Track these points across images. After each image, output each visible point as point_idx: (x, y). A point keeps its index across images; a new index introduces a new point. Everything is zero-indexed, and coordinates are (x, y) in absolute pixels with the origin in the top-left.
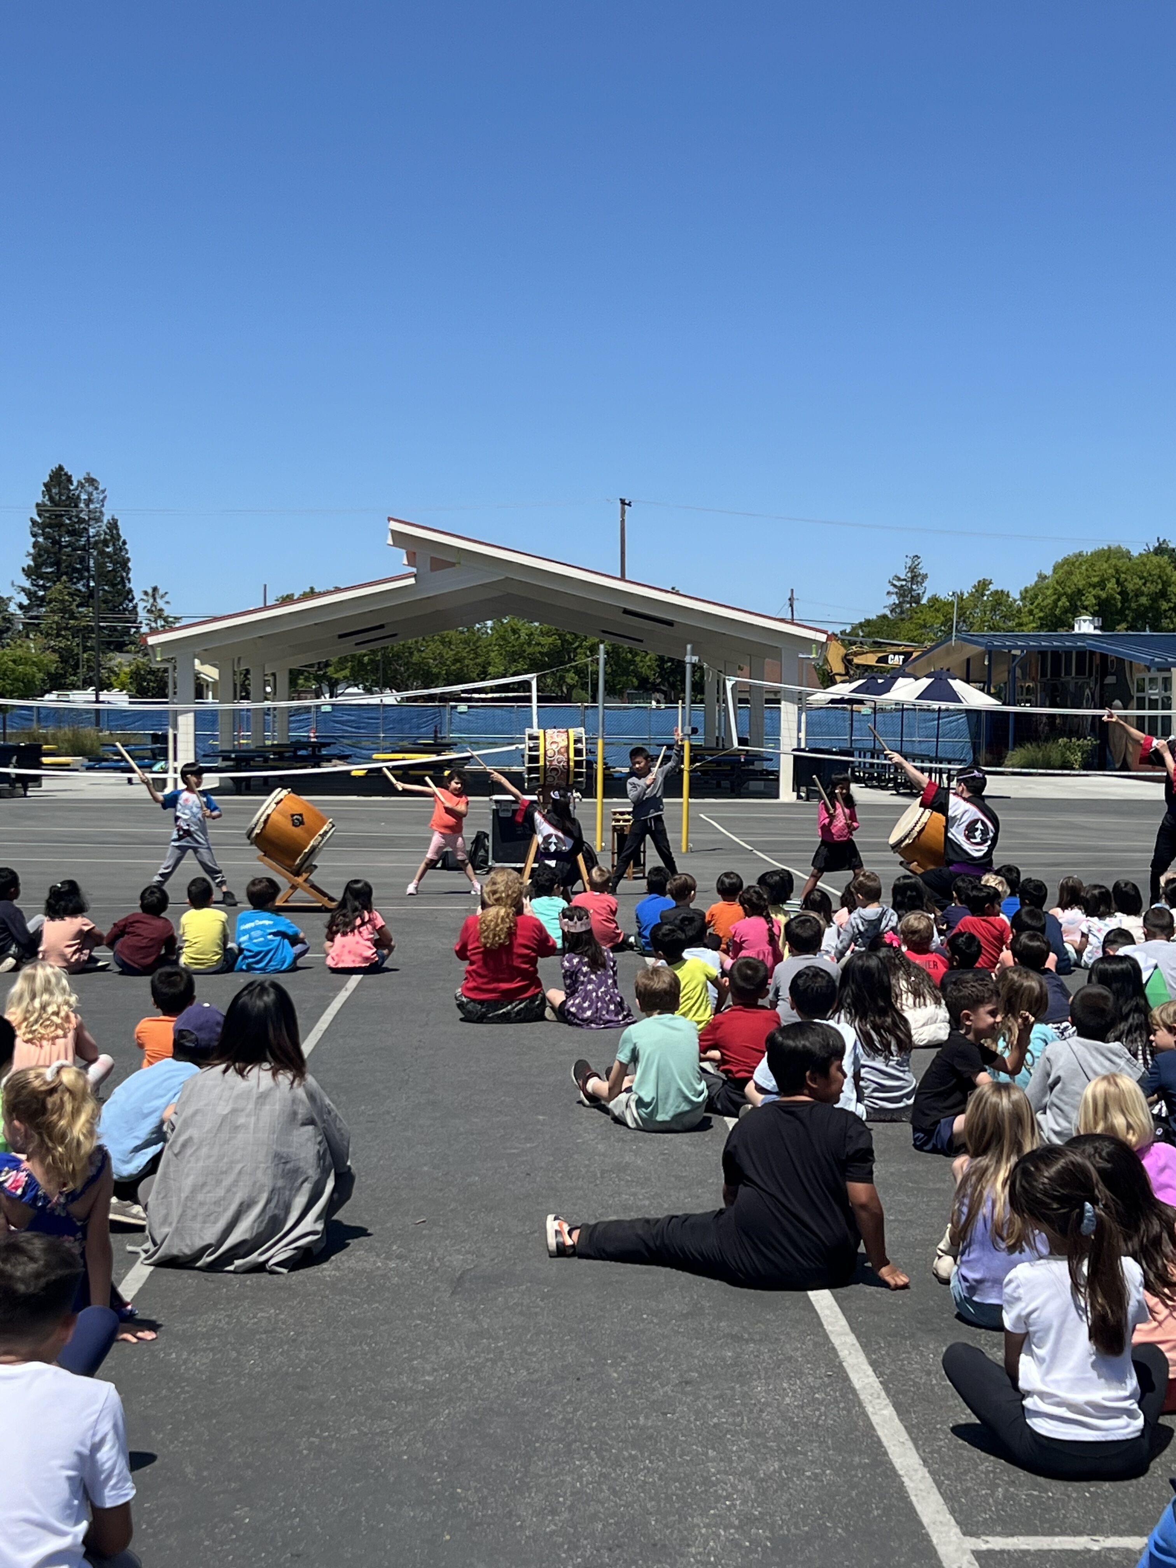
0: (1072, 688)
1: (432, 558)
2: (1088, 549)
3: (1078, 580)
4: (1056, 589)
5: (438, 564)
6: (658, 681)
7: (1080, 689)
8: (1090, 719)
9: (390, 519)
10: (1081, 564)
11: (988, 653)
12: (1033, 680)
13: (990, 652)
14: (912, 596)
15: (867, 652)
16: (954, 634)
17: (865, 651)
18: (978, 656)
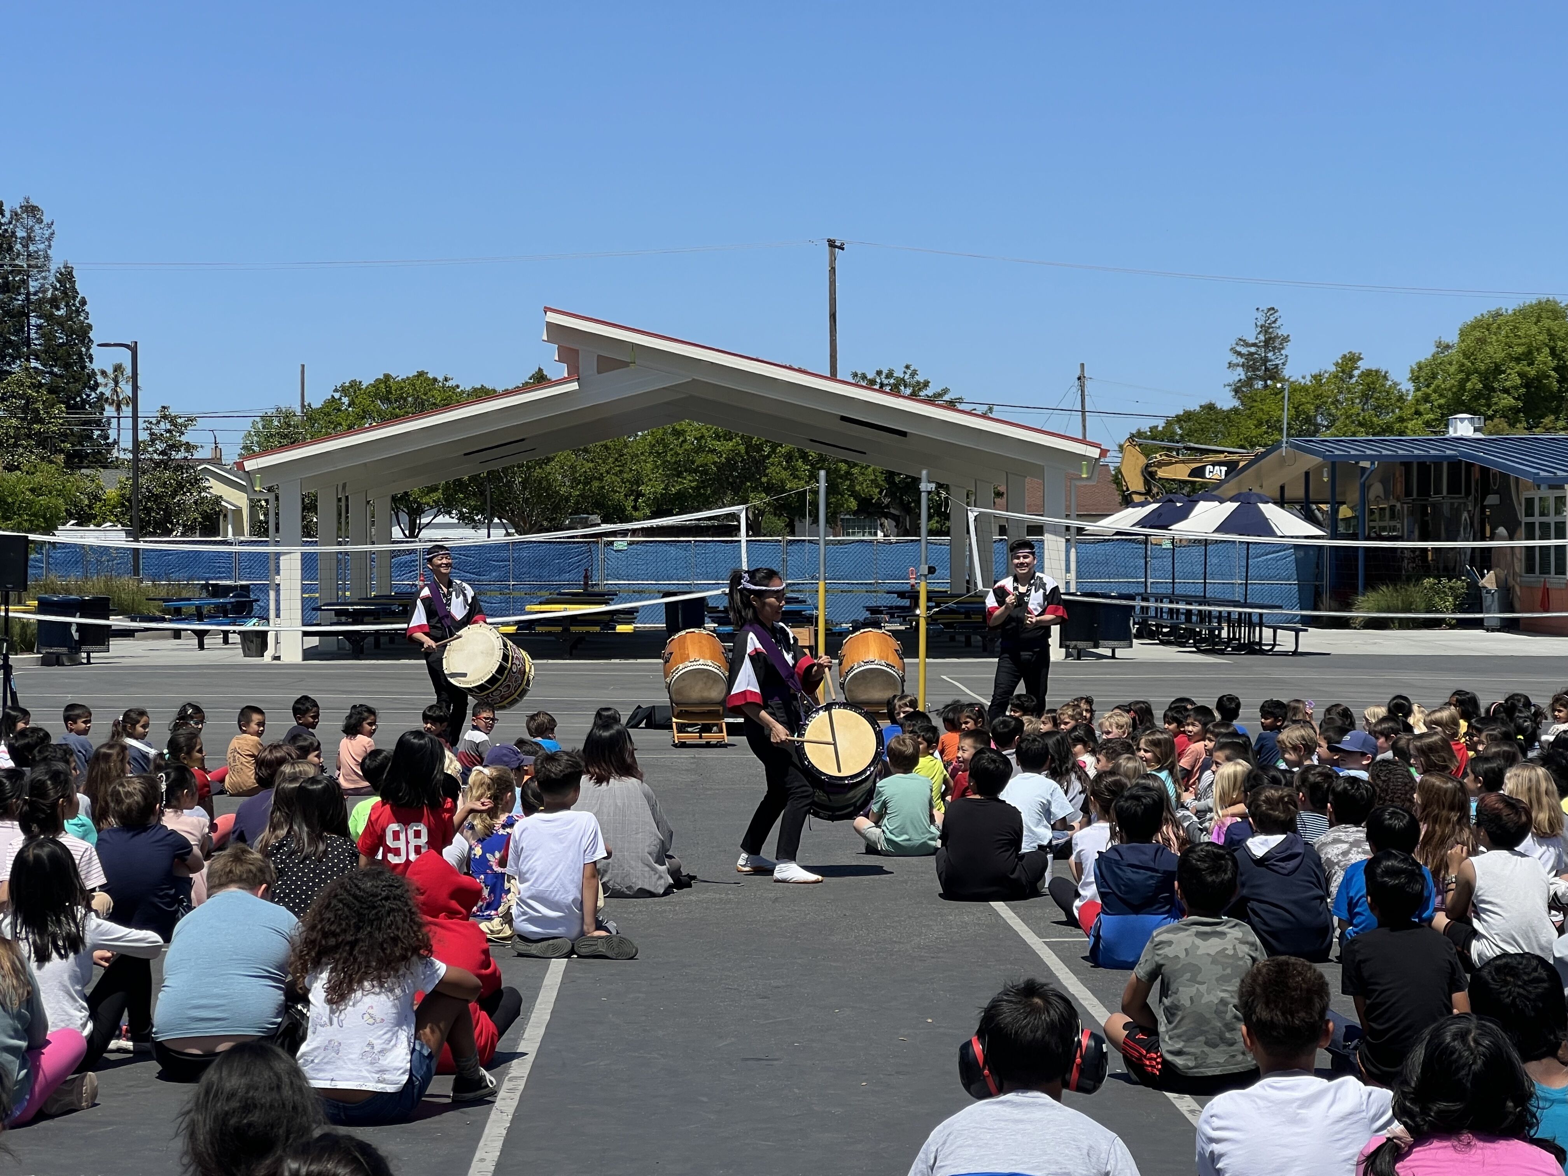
0: (1446, 510)
1: (599, 356)
2: (1510, 305)
3: (1495, 351)
4: (1463, 365)
5: (606, 364)
6: (886, 501)
7: (1456, 513)
8: (1469, 552)
9: (546, 310)
10: (1499, 328)
11: (1330, 465)
12: (1398, 500)
13: (1333, 464)
14: (1266, 369)
15: (1176, 462)
16: (1285, 439)
17: (1174, 460)
18: (1319, 469)
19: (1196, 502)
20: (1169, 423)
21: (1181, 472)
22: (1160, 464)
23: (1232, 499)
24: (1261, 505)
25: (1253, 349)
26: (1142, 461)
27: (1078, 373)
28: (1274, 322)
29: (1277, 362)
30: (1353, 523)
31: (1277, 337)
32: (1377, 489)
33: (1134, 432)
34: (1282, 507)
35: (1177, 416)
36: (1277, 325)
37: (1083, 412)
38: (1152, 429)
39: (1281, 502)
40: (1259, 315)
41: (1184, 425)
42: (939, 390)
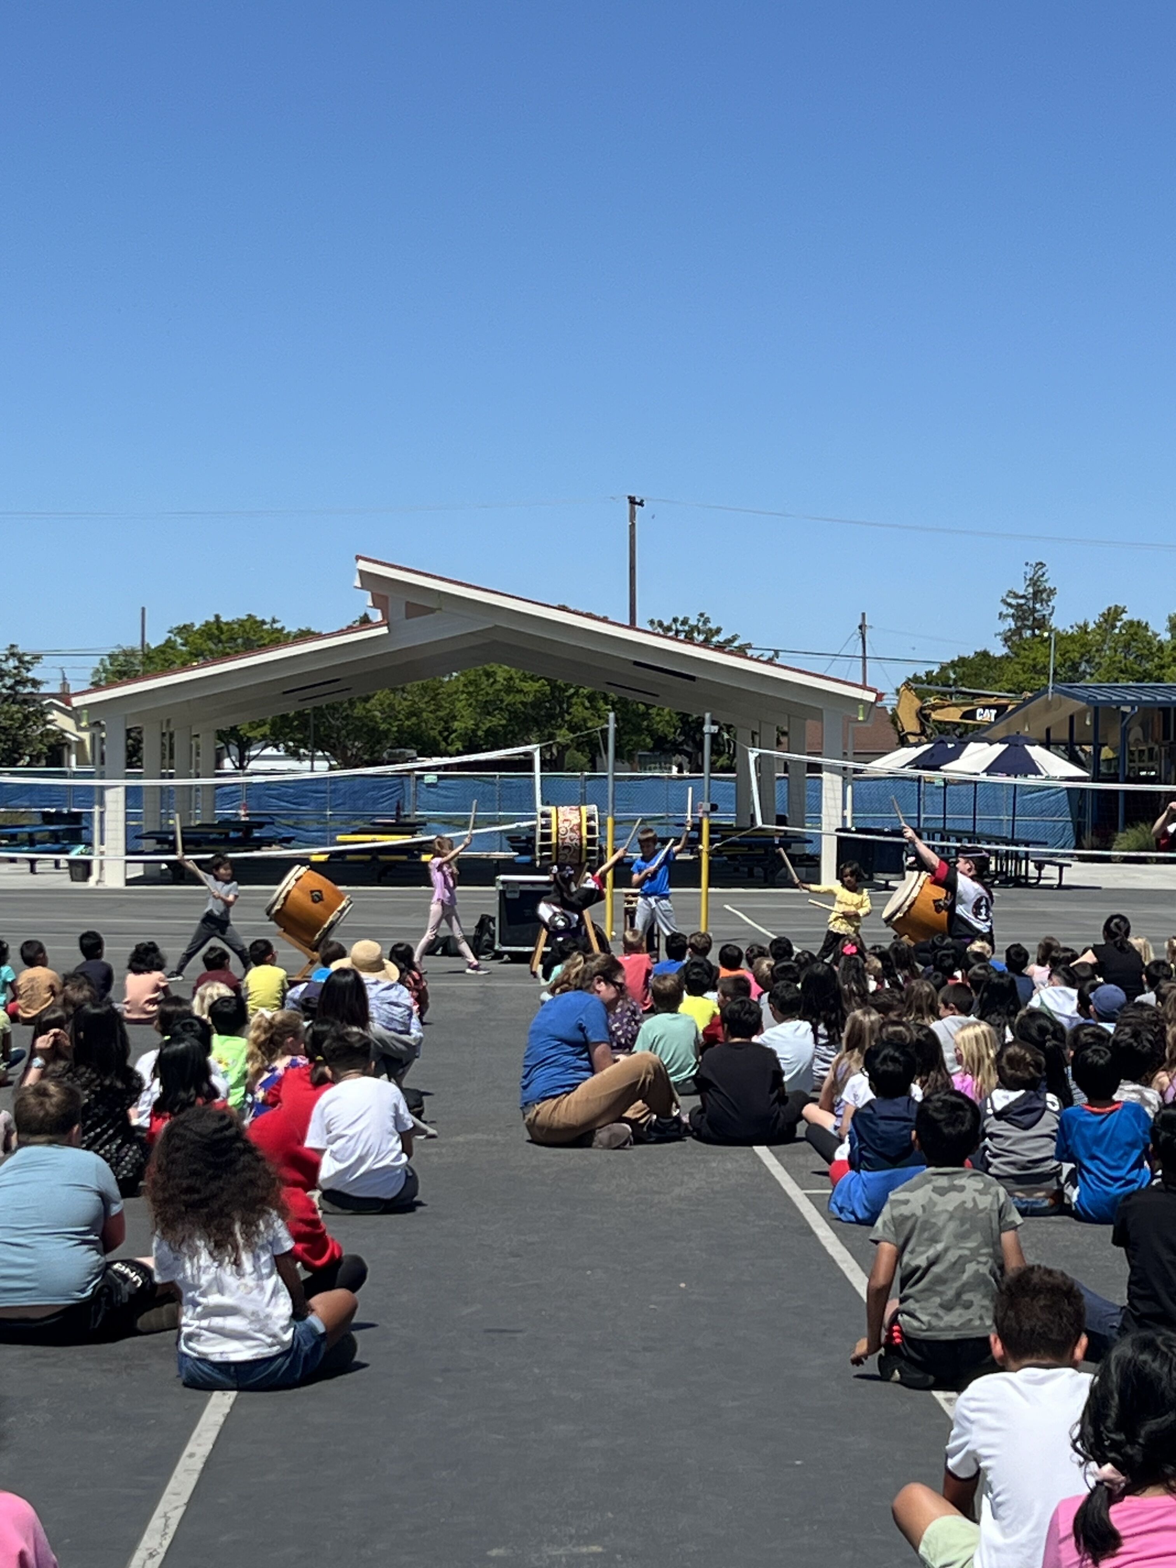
1: (408, 602)
5: (414, 611)
6: (680, 739)
9: (358, 558)
11: (1092, 709)
12: (1156, 742)
13: (1096, 709)
14: (1034, 619)
15: (949, 706)
16: (1051, 685)
17: (947, 703)
18: (1082, 713)
19: (966, 744)
20: (943, 669)
21: (953, 715)
22: (934, 708)
23: (1001, 742)
24: (1027, 747)
25: (1022, 601)
26: (917, 704)
27: (859, 622)
28: (1043, 575)
29: (1045, 612)
30: (1114, 763)
31: (1045, 590)
32: (1136, 732)
33: (911, 676)
34: (1048, 749)
35: (952, 662)
36: (1045, 577)
37: (864, 658)
38: (928, 674)
39: (1047, 744)
40: (1028, 569)
41: (958, 669)
42: (729, 637)
